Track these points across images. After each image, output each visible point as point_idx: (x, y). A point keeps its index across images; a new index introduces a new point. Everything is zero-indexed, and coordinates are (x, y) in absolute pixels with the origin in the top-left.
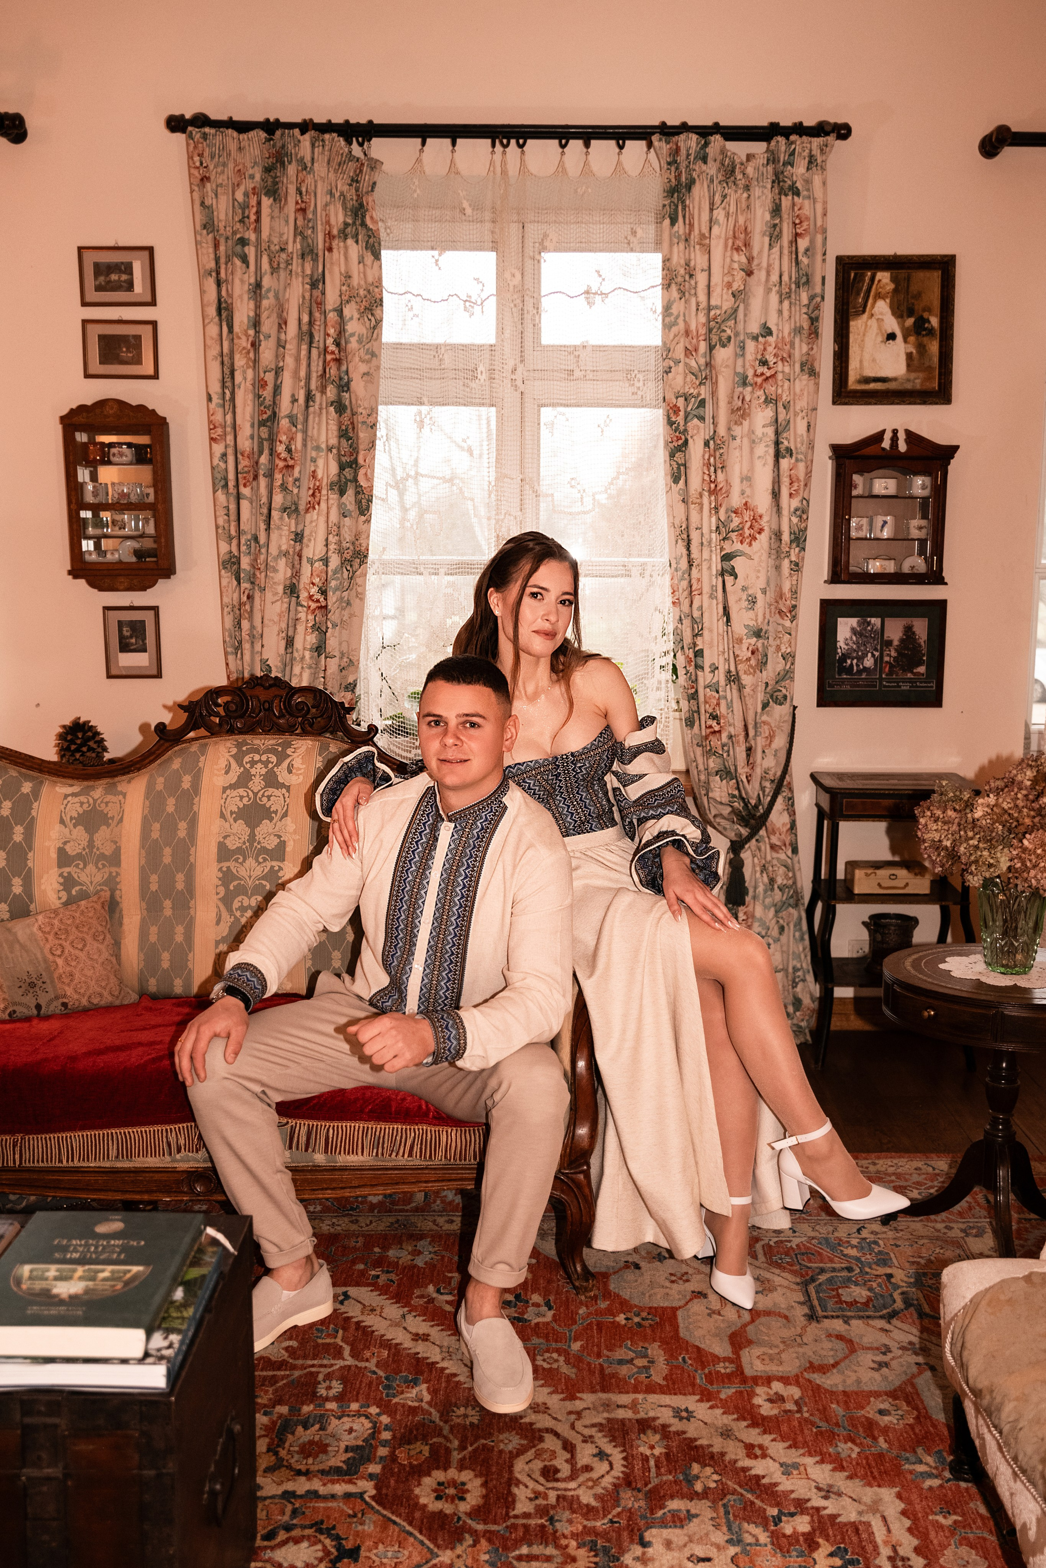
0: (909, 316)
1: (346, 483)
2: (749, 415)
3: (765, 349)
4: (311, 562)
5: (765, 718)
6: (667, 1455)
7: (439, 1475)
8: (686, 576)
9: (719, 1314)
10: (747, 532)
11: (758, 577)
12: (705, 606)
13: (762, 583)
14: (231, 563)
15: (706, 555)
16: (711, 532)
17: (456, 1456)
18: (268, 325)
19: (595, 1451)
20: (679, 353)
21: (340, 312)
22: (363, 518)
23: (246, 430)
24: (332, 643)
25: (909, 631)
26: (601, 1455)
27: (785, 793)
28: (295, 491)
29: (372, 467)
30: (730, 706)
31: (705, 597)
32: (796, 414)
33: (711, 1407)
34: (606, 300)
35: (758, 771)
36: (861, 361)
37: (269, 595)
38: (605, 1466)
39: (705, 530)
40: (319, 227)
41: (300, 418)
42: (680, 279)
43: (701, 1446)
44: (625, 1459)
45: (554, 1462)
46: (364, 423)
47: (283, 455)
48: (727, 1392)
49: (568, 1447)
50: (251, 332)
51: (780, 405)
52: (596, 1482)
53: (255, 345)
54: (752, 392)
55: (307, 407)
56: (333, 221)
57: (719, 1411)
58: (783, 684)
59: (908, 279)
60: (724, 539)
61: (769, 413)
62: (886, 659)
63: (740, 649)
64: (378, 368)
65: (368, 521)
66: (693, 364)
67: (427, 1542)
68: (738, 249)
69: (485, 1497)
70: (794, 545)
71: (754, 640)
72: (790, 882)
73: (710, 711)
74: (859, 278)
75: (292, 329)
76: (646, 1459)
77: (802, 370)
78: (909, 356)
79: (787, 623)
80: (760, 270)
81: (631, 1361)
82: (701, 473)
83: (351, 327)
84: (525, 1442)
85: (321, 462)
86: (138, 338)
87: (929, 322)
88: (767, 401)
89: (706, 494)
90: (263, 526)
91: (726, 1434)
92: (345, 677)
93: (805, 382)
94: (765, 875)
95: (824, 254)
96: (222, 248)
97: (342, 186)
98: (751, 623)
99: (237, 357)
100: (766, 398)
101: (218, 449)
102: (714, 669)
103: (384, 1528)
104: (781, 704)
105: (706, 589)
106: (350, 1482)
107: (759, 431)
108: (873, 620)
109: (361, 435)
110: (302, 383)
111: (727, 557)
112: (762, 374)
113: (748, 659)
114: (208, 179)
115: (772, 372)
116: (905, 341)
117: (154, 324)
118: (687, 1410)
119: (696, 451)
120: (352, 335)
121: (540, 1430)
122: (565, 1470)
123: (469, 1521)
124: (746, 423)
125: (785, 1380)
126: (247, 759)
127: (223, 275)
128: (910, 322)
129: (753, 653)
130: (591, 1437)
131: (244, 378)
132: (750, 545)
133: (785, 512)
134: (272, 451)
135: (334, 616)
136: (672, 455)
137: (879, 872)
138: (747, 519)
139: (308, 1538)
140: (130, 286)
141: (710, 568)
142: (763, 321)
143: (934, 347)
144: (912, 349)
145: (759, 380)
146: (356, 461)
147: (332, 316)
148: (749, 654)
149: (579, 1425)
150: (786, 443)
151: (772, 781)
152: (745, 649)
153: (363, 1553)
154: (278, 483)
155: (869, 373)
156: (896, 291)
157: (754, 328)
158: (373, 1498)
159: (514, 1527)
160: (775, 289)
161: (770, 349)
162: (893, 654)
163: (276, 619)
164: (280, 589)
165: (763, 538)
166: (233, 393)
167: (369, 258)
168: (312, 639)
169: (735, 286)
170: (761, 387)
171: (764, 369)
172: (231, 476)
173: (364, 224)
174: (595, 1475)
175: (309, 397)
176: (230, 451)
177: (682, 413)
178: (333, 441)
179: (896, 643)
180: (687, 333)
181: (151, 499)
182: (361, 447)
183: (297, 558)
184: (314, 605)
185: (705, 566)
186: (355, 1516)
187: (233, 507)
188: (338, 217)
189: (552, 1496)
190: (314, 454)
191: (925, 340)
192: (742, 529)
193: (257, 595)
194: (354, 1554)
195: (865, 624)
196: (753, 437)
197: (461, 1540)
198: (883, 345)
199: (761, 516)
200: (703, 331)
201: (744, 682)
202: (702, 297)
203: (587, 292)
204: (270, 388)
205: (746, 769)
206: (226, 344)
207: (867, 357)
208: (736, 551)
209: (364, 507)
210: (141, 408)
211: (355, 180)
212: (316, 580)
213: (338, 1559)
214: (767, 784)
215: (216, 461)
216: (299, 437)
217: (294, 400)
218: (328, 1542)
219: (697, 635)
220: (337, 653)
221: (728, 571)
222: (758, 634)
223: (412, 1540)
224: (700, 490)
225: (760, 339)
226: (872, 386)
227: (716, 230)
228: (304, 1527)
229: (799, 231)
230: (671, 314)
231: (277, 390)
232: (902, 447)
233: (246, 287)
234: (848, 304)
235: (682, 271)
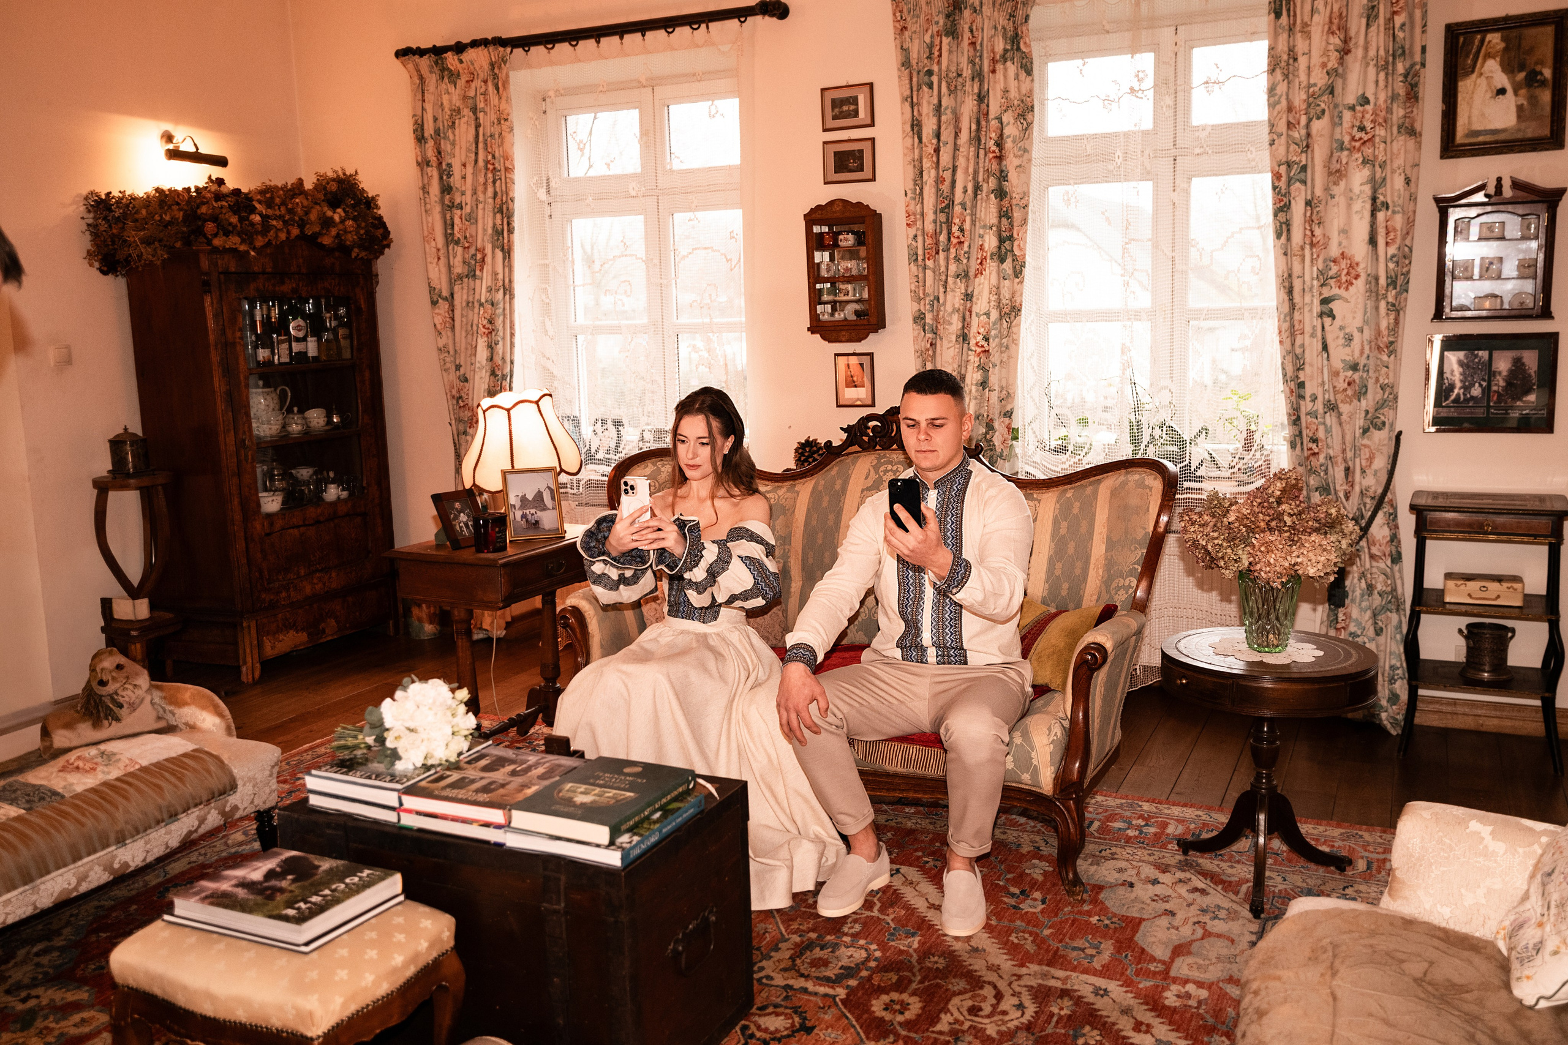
0: (1520, 71)
1: (1006, 253)
2: (1346, 176)
3: (1363, 117)
4: (977, 315)
5: (1365, 442)
6: (1070, 1016)
7: (895, 996)
8: (1288, 318)
9: (1177, 929)
10: (1344, 278)
11: (1354, 318)
12: (1307, 343)
13: (1358, 322)
14: (919, 318)
15: (1307, 299)
16: (1313, 279)
17: (914, 986)
18: (947, 135)
19: (1017, 1002)
20: (1282, 127)
21: (999, 119)
22: (1017, 280)
23: (930, 217)
24: (994, 380)
25: (1517, 362)
26: (1020, 1006)
27: (1386, 508)
28: (965, 261)
29: (1023, 239)
30: (1328, 431)
31: (1306, 336)
32: (1393, 172)
33: (1126, 992)
34: (1223, 88)
35: (1357, 489)
36: (1469, 117)
37: (945, 341)
38: (1019, 1014)
39: (1307, 277)
40: (985, 55)
41: (969, 205)
42: (1283, 64)
43: (1101, 1016)
44: (1036, 1012)
45: (982, 1004)
46: (1017, 205)
47: (956, 234)
48: (1145, 984)
49: (999, 996)
50: (935, 141)
51: (1377, 165)
52: (1004, 1023)
53: (937, 150)
54: (1349, 156)
55: (976, 195)
56: (996, 50)
57: (1130, 995)
58: (1381, 411)
59: (1521, 37)
60: (1322, 285)
61: (1366, 172)
62: (1495, 388)
63: (1338, 381)
64: (1030, 160)
65: (1021, 282)
66: (1296, 135)
67: (862, 1034)
68: (1333, 33)
69: (919, 1016)
70: (1391, 288)
71: (1350, 373)
72: (1389, 589)
73: (1311, 435)
74: (1469, 43)
75: (964, 136)
76: (1052, 1015)
77: (1399, 132)
78: (1520, 108)
79: (1385, 358)
80: (1357, 48)
81: (1083, 950)
82: (1302, 229)
83: (1006, 132)
84: (968, 987)
85: (987, 238)
86: (861, 151)
87: (1541, 74)
88: (1365, 162)
89: (1307, 247)
90: (942, 290)
91: (1126, 1011)
92: (1004, 406)
93: (1401, 143)
94: (1363, 581)
95: (1425, 25)
96: (915, 79)
97: (1003, 21)
98: (1348, 358)
99: (925, 160)
100: (1363, 160)
101: (912, 232)
102: (1314, 399)
103: (839, 1019)
104: (1380, 429)
105: (1308, 329)
106: (832, 987)
107: (1357, 189)
108: (1481, 353)
109: (1015, 215)
110: (970, 178)
111: (1325, 301)
112: (1361, 139)
113: (1345, 390)
114: (906, 28)
115: (1369, 136)
116: (1516, 93)
117: (873, 140)
118: (1105, 990)
119: (1298, 209)
120: (1009, 137)
121: (984, 982)
122: (987, 1009)
123: (898, 1028)
124: (1342, 184)
125: (1200, 984)
126: (882, 469)
127: (915, 100)
128: (1521, 76)
129: (1349, 384)
130: (1020, 993)
131: (929, 176)
132: (1347, 289)
133: (1382, 259)
134: (950, 233)
135: (995, 358)
136: (1277, 215)
137: (1470, 584)
138: (1343, 266)
139: (786, 1015)
140: (856, 113)
141: (1311, 311)
142: (1360, 92)
143: (1546, 96)
144: (1522, 101)
145: (1357, 144)
146: (1012, 236)
147: (994, 123)
148: (1346, 385)
149: (1015, 985)
150: (1381, 198)
151: (1373, 498)
152: (1342, 381)
153: (816, 1031)
154: (952, 256)
155: (1477, 126)
156: (1506, 49)
157: (1351, 99)
158: (841, 1000)
159: (928, 1038)
160: (1372, 63)
161: (1368, 116)
162: (1501, 383)
163: (951, 361)
164: (954, 338)
165: (1360, 283)
166: (921, 189)
167: (1023, 75)
168: (978, 376)
169: (1330, 66)
170: (1359, 150)
171: (1363, 135)
172: (920, 252)
173: (1018, 49)
174: (1007, 1018)
175: (977, 188)
176: (919, 233)
177: (1285, 179)
178: (994, 220)
179: (1504, 373)
180: (1290, 109)
181: (866, 273)
182: (1015, 224)
183: (968, 313)
184: (979, 350)
185: (1307, 309)
186: (823, 1008)
187: (921, 275)
188: (1000, 45)
189: (967, 1024)
190: (981, 231)
191: (1538, 92)
192: (1339, 275)
193: (938, 342)
194: (809, 1030)
195: (1471, 356)
196: (1351, 195)
197: (885, 1037)
198: (1492, 101)
199: (1357, 264)
200: (1304, 106)
201: (1341, 410)
202: (1303, 77)
203: (1207, 83)
204: (948, 182)
205: (1345, 487)
206: (917, 152)
207: (1475, 112)
208: (1334, 295)
209: (1018, 272)
210: (859, 204)
211: (1012, 15)
212: (982, 330)
213: (798, 1031)
214: (1368, 501)
215: (910, 241)
216: (968, 219)
217: (965, 191)
218: (797, 1019)
219: (1298, 369)
220: (996, 388)
221: (1326, 313)
222: (1354, 367)
223: (852, 1030)
224: (1301, 243)
225: (1358, 108)
226: (1481, 139)
227: (1315, 18)
228: (786, 1008)
229: (1395, 9)
230: (1276, 94)
231: (953, 182)
232: (1507, 194)
233: (932, 107)
234: (1456, 66)
235: (1285, 57)
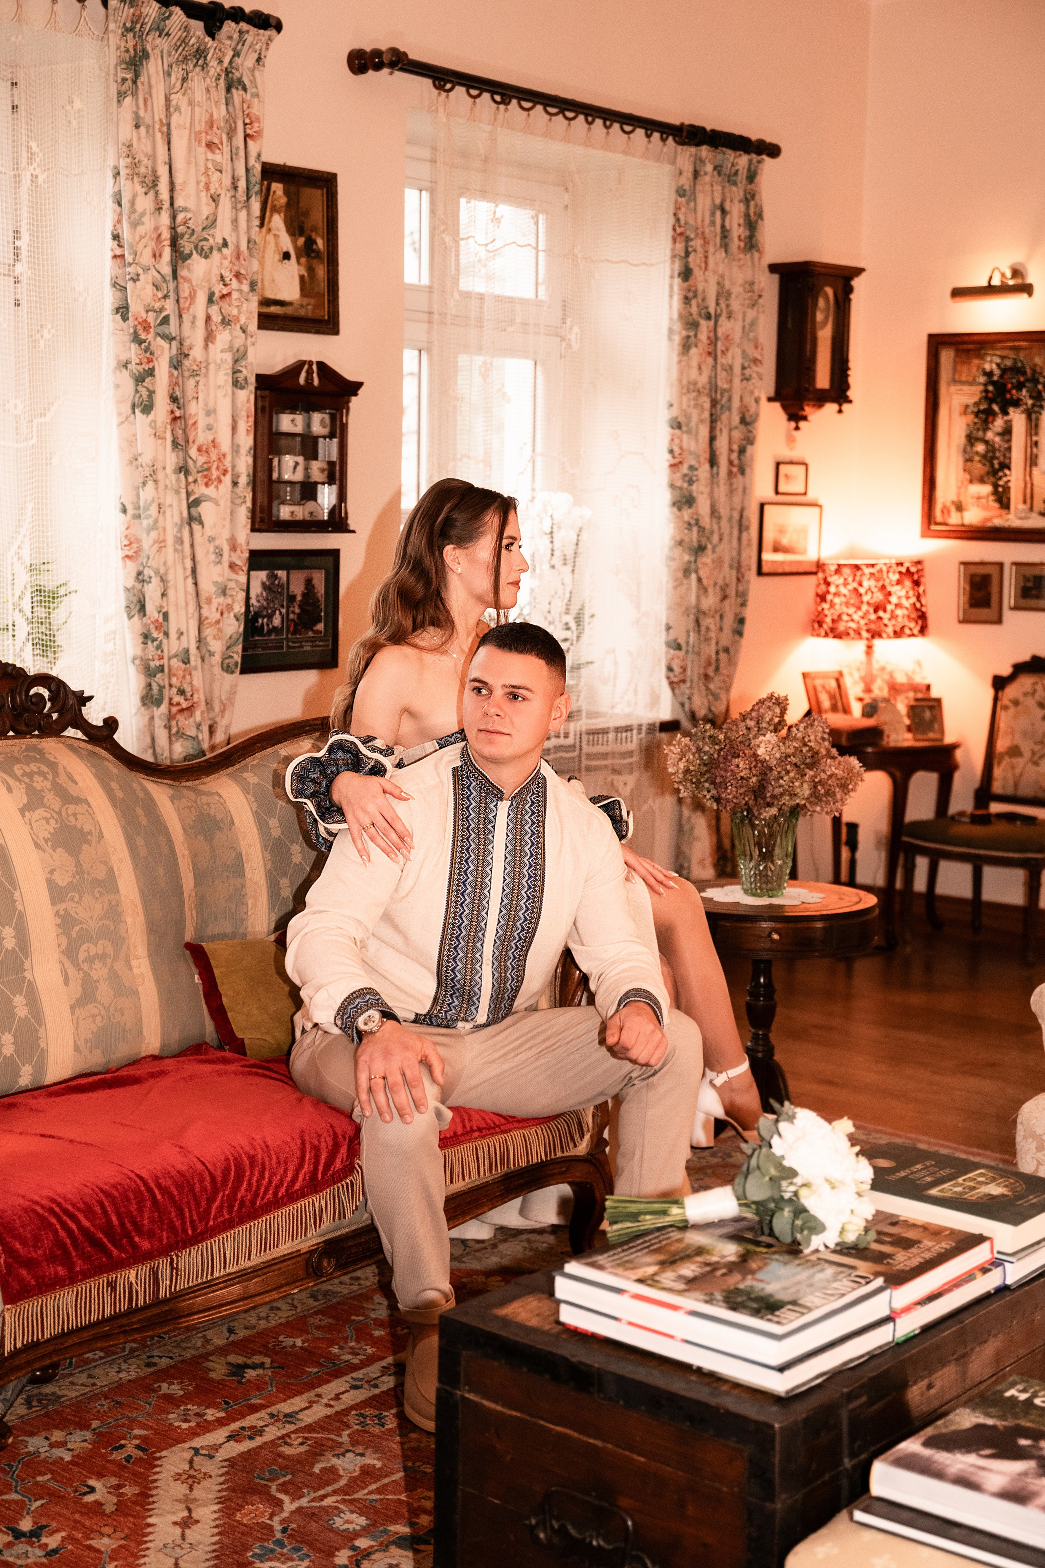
0: (301, 235)
2: (216, 338)
3: (222, 263)
10: (215, 473)
11: (224, 526)
12: (170, 560)
13: (226, 534)
20: (146, 258)
25: (309, 583)
31: (170, 550)
36: (262, 280)
58: (234, 648)
59: (298, 194)
60: (195, 481)
61: (226, 336)
62: (291, 616)
63: (210, 609)
66: (153, 272)
68: (211, 146)
71: (221, 600)
73: (178, 685)
78: (302, 278)
79: (242, 579)
82: (165, 405)
87: (317, 244)
88: (224, 322)
89: (168, 427)
98: (220, 579)
100: (223, 319)
104: (231, 672)
107: (219, 357)
108: (280, 573)
111: (193, 504)
112: (223, 292)
113: (218, 622)
115: (228, 289)
116: (299, 263)
119: (163, 376)
124: (213, 347)
128: (301, 241)
129: (221, 614)
132: (217, 487)
136: (139, 379)
138: (214, 457)
142: (223, 231)
143: (321, 271)
144: (303, 271)
148: (218, 616)
150: (245, 371)
152: (214, 610)
155: (270, 294)
156: (288, 205)
157: (219, 237)
160: (228, 195)
162: (297, 610)
165: (227, 480)
169: (214, 190)
170: (219, 306)
177: (152, 330)
179: (299, 598)
180: (153, 235)
185: (168, 513)
191: (315, 262)
192: (209, 469)
195: (273, 577)
198: (279, 265)
199: (224, 455)
200: (166, 236)
201: (212, 649)
202: (165, 195)
207: (267, 277)
208: (203, 495)
221: (193, 519)
222: (225, 591)
225: (223, 251)
227: (175, 119)
229: (249, 131)
230: (135, 211)
232: (316, 382)
235: (146, 161)
